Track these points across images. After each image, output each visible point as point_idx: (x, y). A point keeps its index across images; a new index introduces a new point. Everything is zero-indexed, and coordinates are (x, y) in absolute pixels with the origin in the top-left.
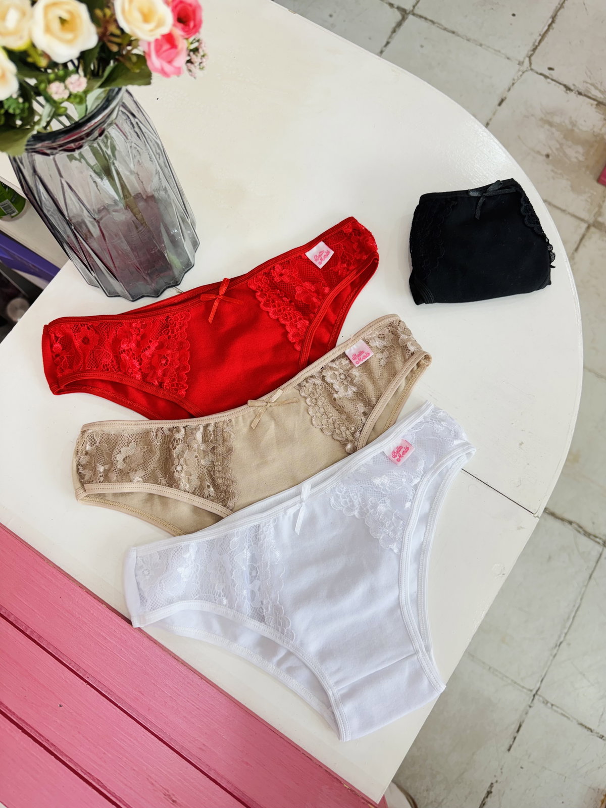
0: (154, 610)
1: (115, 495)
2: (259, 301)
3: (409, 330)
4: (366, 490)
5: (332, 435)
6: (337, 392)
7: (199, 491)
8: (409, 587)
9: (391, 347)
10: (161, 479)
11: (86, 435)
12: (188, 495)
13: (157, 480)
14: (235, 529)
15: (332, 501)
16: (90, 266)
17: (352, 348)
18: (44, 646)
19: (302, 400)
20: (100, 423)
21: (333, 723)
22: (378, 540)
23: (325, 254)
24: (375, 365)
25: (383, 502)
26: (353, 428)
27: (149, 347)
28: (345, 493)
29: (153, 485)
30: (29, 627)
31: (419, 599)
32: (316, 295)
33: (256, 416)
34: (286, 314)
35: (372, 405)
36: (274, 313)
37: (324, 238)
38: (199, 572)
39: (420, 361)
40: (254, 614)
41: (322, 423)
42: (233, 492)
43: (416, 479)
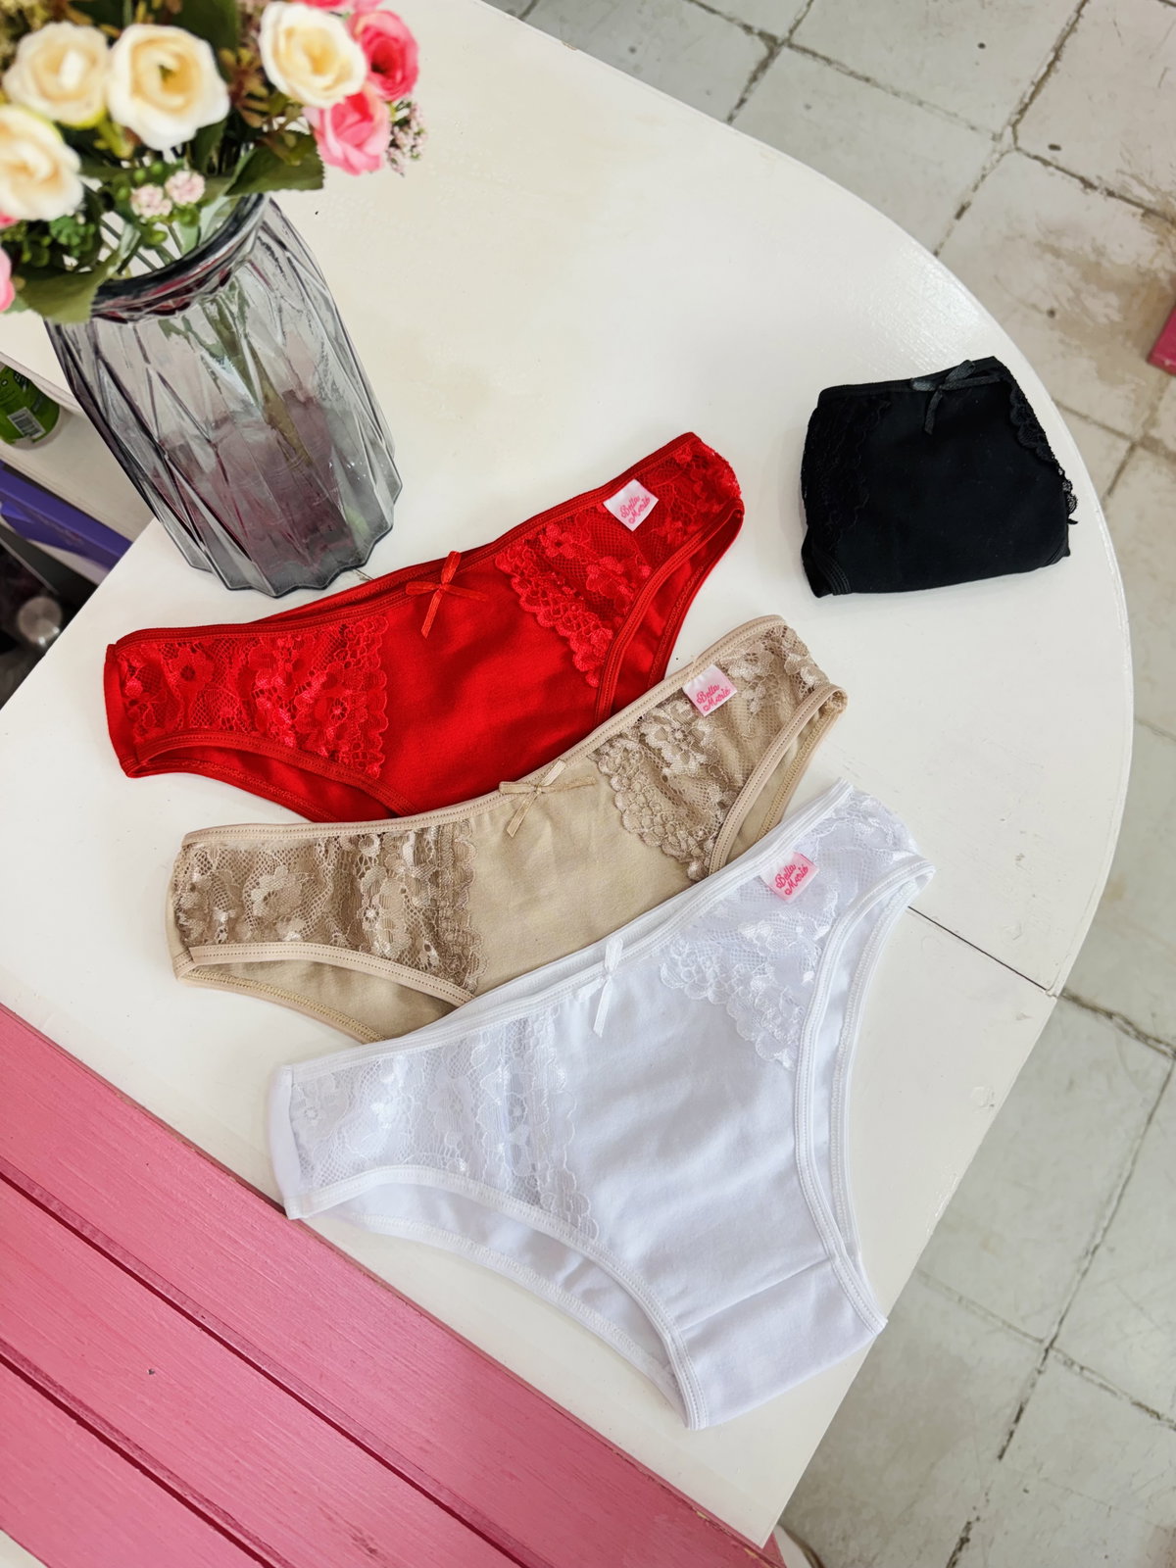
0: (327, 1184)
1: (249, 966)
2: (517, 594)
3: (803, 645)
4: (728, 949)
5: (660, 846)
6: (668, 765)
7: (409, 957)
8: (814, 1134)
9: (770, 677)
10: (336, 934)
11: (192, 853)
12: (389, 965)
13: (330, 938)
14: (480, 1029)
15: (664, 972)
16: (196, 533)
17: (695, 680)
18: (117, 1258)
19: (603, 782)
20: (218, 830)
21: (674, 1396)
22: (752, 1044)
23: (640, 503)
24: (739, 712)
25: (761, 972)
26: (701, 833)
27: (309, 684)
28: (688, 956)
29: (322, 946)
30: (88, 1222)
31: (832, 1156)
32: (625, 581)
33: (516, 811)
34: (569, 619)
35: (736, 788)
36: (547, 616)
37: (639, 473)
38: (411, 1111)
39: (826, 704)
40: (520, 1190)
41: (641, 823)
42: (475, 958)
43: (822, 927)
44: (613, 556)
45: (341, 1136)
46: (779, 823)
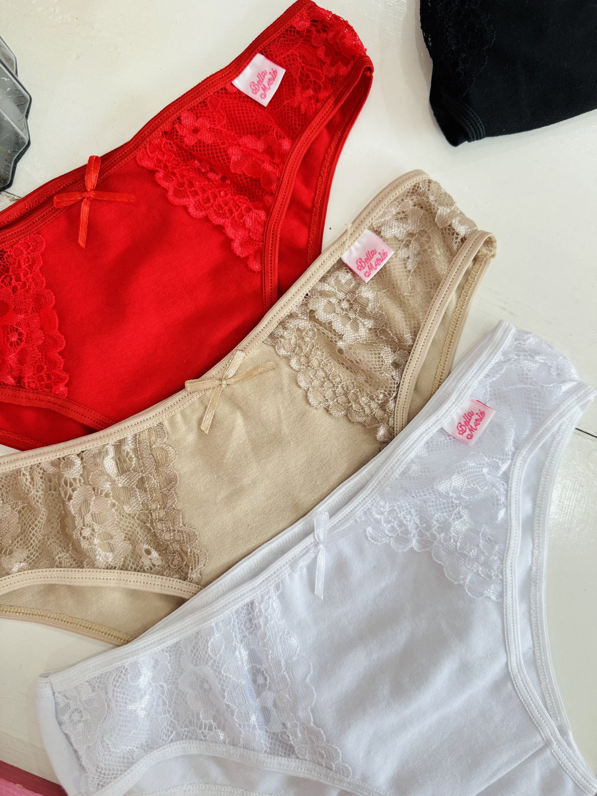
2: (164, 189)
3: (449, 196)
5: (346, 415)
6: (341, 337)
7: (132, 564)
9: (422, 233)
10: (60, 555)
12: (115, 574)
13: (54, 561)
14: (212, 620)
15: (369, 530)
17: (352, 248)
19: (283, 364)
22: (461, 587)
23: (268, 76)
24: (398, 273)
25: (458, 516)
26: (381, 396)
28: (390, 512)
29: (48, 570)
31: (537, 658)
32: (268, 158)
33: (206, 407)
34: (220, 205)
35: (407, 347)
36: (198, 207)
37: (262, 45)
38: (166, 694)
39: (479, 252)
40: (275, 745)
41: (325, 397)
42: (194, 554)
43: (503, 463)
44: (251, 134)
45: (104, 744)
46: (449, 373)
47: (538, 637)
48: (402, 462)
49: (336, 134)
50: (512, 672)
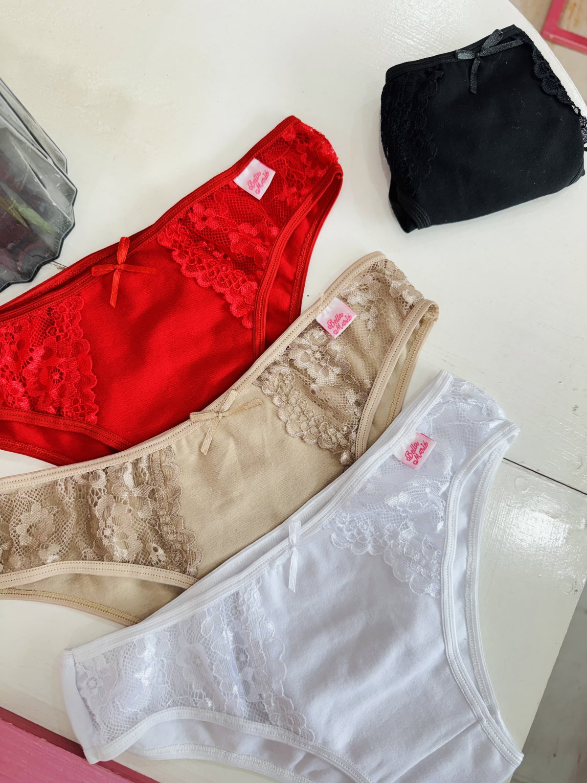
2: (179, 264)
3: (401, 273)
4: (378, 515)
5: (317, 443)
6: (314, 381)
7: (143, 559)
8: (457, 635)
9: (380, 300)
10: (85, 550)
12: (129, 567)
13: (80, 555)
14: (205, 606)
15: (334, 536)
17: (324, 312)
19: (267, 401)
22: (407, 584)
23: (262, 176)
24: (360, 331)
25: (405, 526)
26: (345, 428)
27: (31, 359)
28: (350, 522)
29: (75, 562)
31: (471, 648)
32: (260, 241)
33: (206, 434)
34: (222, 278)
35: (367, 390)
36: (205, 279)
37: (257, 153)
38: (165, 668)
39: (424, 316)
40: (253, 712)
41: (300, 428)
42: (192, 552)
43: (442, 484)
44: (248, 222)
45: (115, 704)
46: (400, 411)
47: (472, 629)
48: (360, 481)
49: (314, 222)
50: (449, 658)
